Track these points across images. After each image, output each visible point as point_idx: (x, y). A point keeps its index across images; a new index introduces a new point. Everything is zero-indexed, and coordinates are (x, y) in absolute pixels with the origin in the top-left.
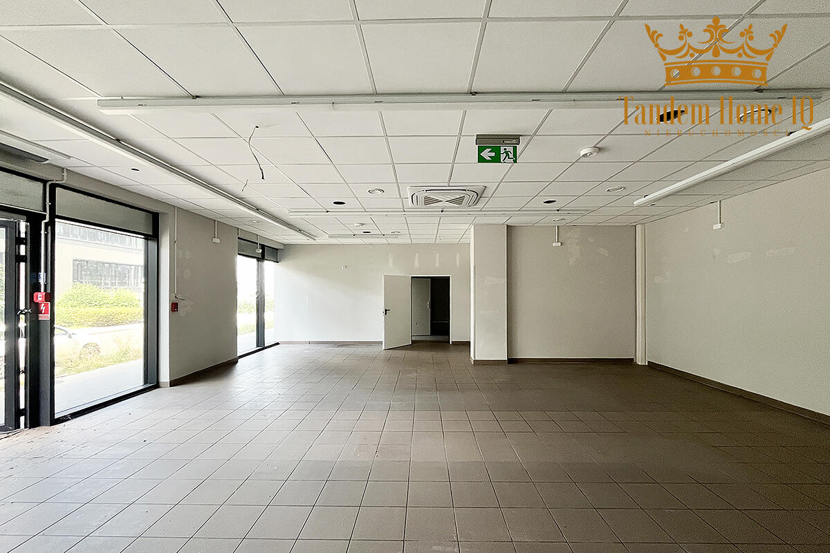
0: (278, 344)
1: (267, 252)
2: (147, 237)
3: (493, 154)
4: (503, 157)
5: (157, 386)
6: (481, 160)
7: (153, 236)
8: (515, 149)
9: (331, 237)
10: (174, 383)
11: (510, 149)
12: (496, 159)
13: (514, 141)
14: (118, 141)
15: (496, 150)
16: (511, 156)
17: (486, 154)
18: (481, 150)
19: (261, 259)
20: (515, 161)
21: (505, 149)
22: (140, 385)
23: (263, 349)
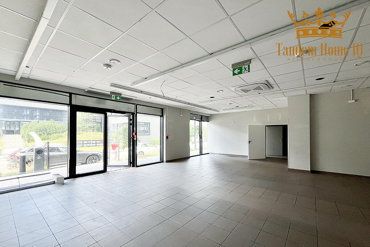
0: (209, 153)
1: (203, 118)
2: (161, 116)
3: (239, 71)
4: (243, 71)
5: (163, 162)
6: (234, 74)
7: (162, 116)
8: (249, 66)
9: (224, 110)
10: (167, 162)
11: (247, 66)
12: (240, 73)
13: (248, 62)
14: (141, 92)
15: (241, 69)
16: (247, 69)
17: (236, 72)
18: (234, 70)
19: (201, 121)
20: (249, 71)
21: (244, 67)
22: (159, 161)
23: (201, 155)
